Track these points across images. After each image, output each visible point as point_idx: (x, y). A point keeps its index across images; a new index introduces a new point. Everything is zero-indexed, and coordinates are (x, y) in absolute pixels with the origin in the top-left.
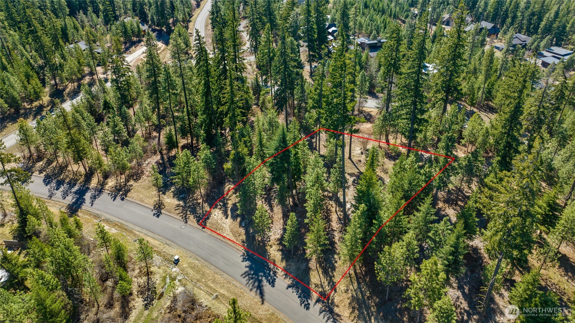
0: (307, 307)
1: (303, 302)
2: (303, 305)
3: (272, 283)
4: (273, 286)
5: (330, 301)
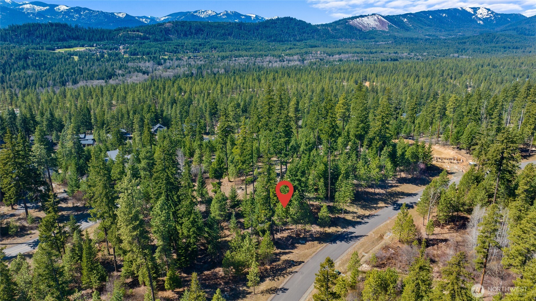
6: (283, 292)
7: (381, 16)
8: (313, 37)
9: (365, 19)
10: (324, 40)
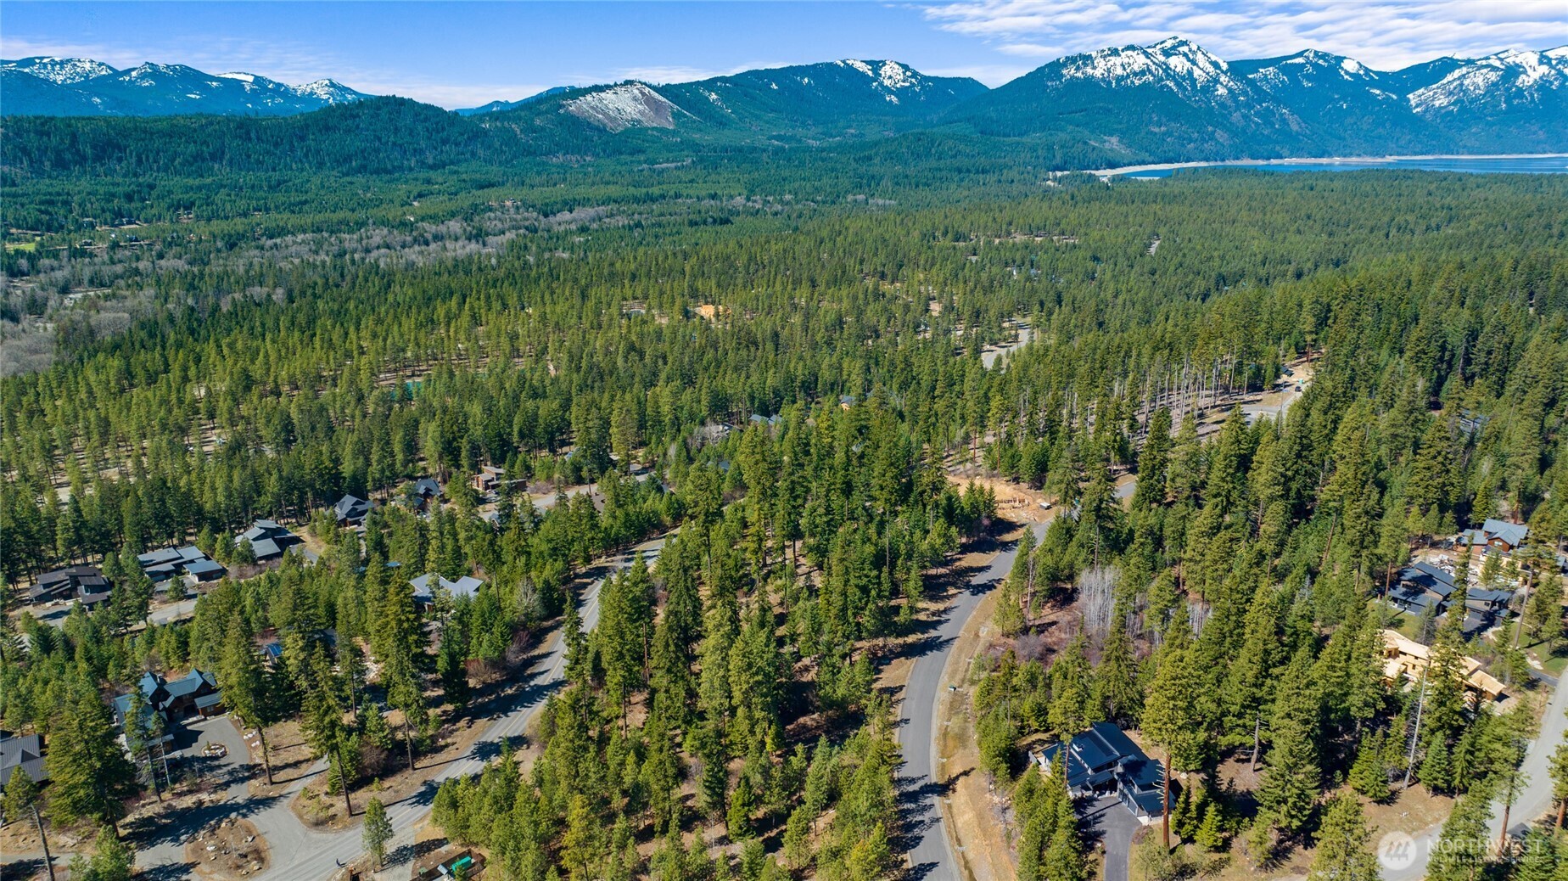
7: (650, 86)
8: (473, 154)
9: (608, 96)
10: (507, 162)
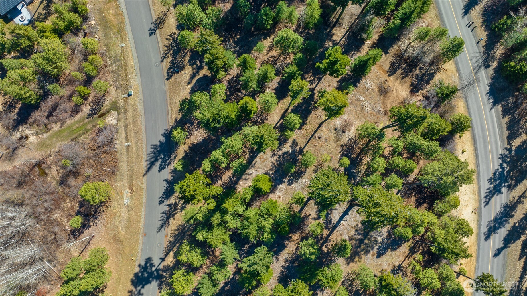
0: (161, 203)
1: (162, 198)
2: (160, 199)
3: (161, 168)
4: (159, 171)
5: (174, 212)
6: (150, 29)
